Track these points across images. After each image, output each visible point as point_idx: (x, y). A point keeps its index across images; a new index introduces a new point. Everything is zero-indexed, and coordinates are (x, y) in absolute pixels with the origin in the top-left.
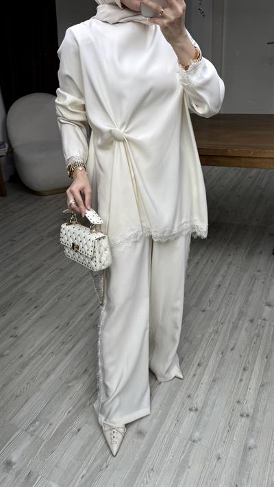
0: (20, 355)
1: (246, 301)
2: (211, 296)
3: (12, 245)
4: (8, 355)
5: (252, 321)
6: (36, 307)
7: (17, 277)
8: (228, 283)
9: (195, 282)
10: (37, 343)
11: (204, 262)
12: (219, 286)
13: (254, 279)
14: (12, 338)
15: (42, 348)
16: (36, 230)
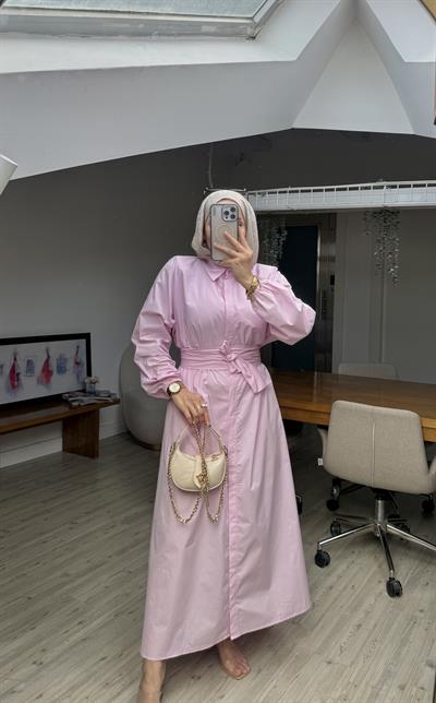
0: (38, 695)
1: (398, 654)
2: (345, 640)
3: (71, 528)
4: (21, 691)
5: (402, 688)
6: (80, 623)
7: (66, 575)
8: (373, 622)
9: (323, 616)
10: (69, 678)
11: (341, 588)
12: (360, 626)
13: (413, 621)
14: (34, 666)
15: (73, 689)
16: (109, 512)
